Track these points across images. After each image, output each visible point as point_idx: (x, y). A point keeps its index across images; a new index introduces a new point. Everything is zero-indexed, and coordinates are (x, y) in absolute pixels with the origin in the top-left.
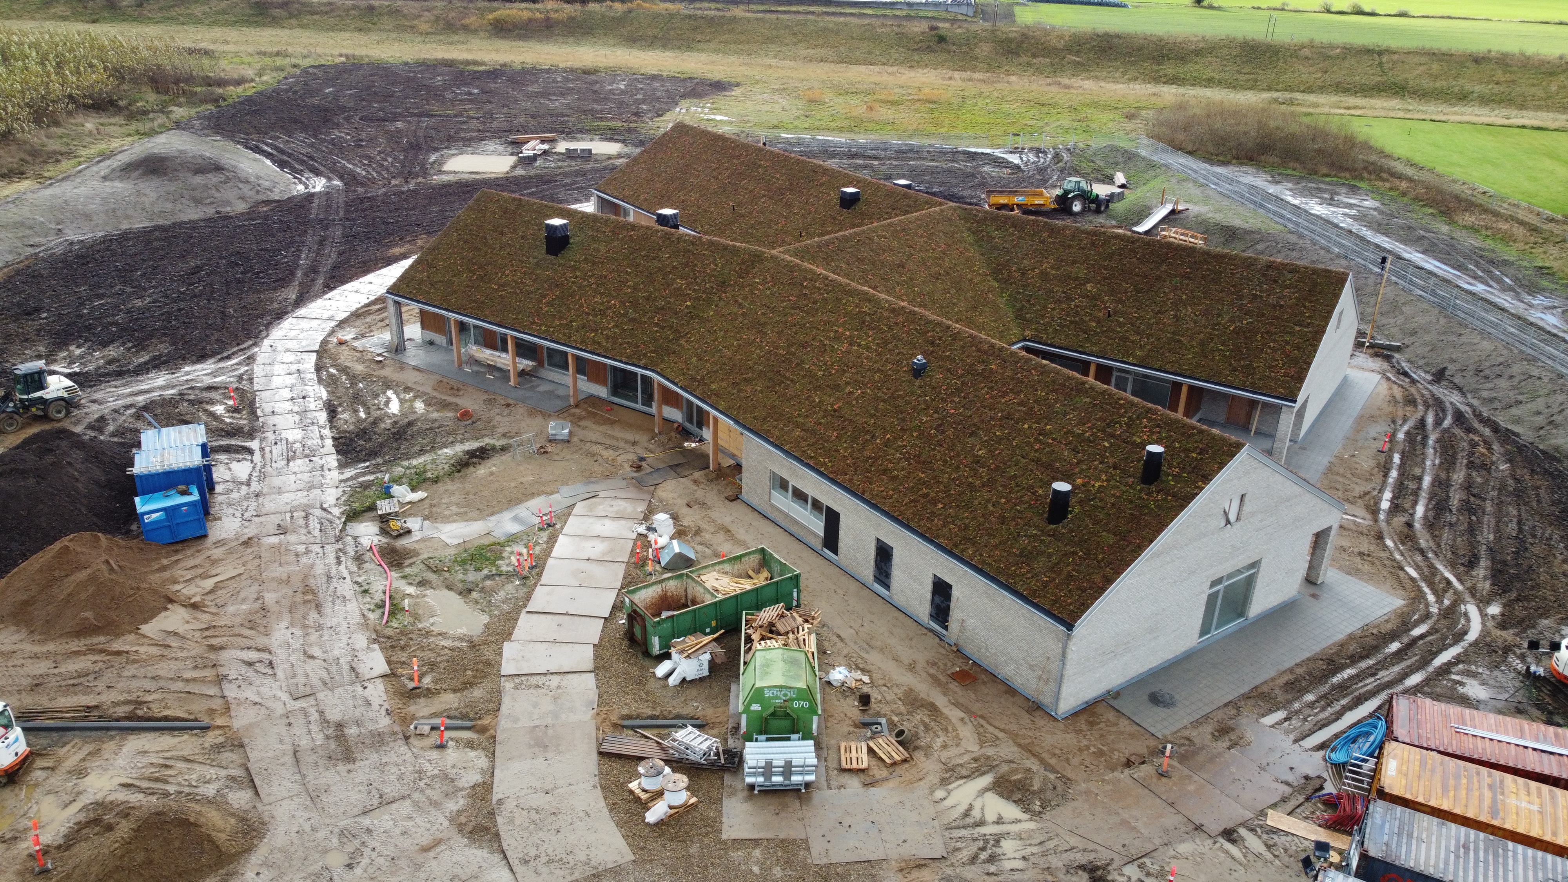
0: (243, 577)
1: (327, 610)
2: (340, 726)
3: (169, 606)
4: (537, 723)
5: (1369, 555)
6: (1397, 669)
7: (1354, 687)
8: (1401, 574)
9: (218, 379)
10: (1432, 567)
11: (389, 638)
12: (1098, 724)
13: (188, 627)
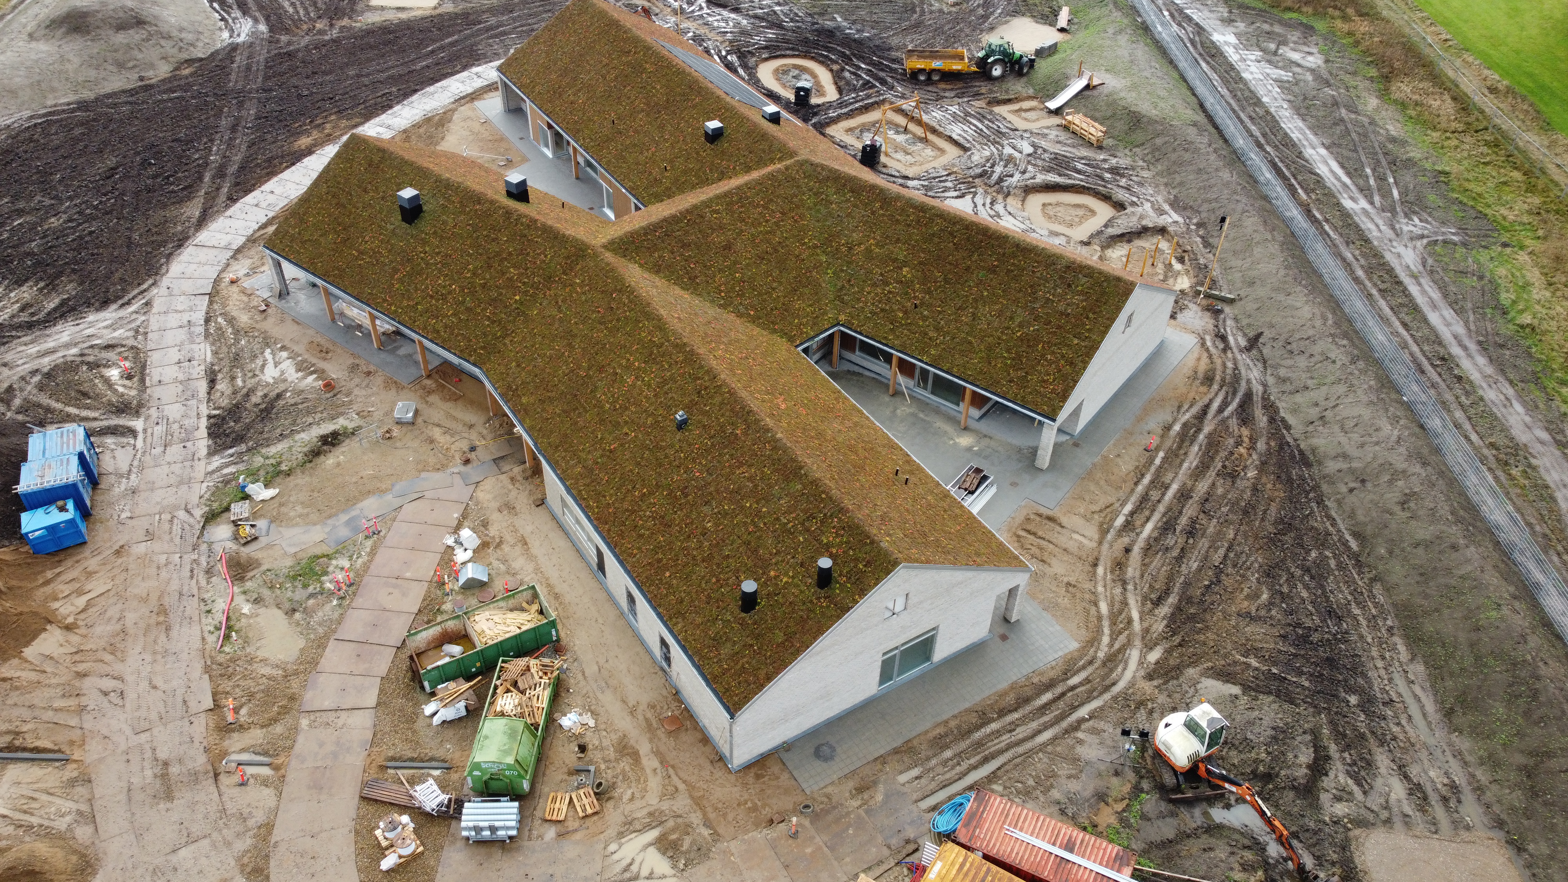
0: (112, 593)
1: (174, 633)
2: (166, 764)
3: (48, 627)
4: (319, 764)
5: (1074, 586)
6: (1034, 725)
7: (990, 744)
8: (1093, 610)
9: (116, 334)
10: (1125, 603)
11: (220, 665)
12: (763, 776)
13: (62, 650)
